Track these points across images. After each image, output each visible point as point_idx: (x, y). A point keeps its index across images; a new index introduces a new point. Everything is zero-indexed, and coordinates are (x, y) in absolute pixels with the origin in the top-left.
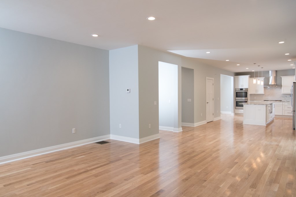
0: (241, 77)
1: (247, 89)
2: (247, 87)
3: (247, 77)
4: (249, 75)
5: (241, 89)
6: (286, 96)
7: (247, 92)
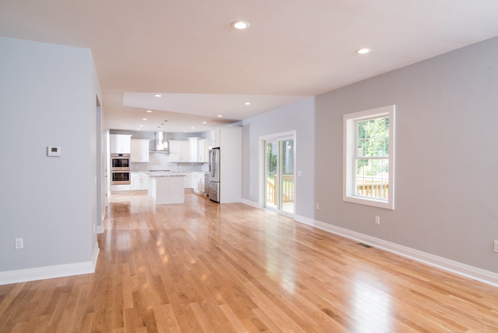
0: (120, 138)
1: (129, 155)
2: (129, 152)
3: (129, 137)
4: (131, 135)
5: (121, 155)
6: (173, 165)
7: (128, 160)
